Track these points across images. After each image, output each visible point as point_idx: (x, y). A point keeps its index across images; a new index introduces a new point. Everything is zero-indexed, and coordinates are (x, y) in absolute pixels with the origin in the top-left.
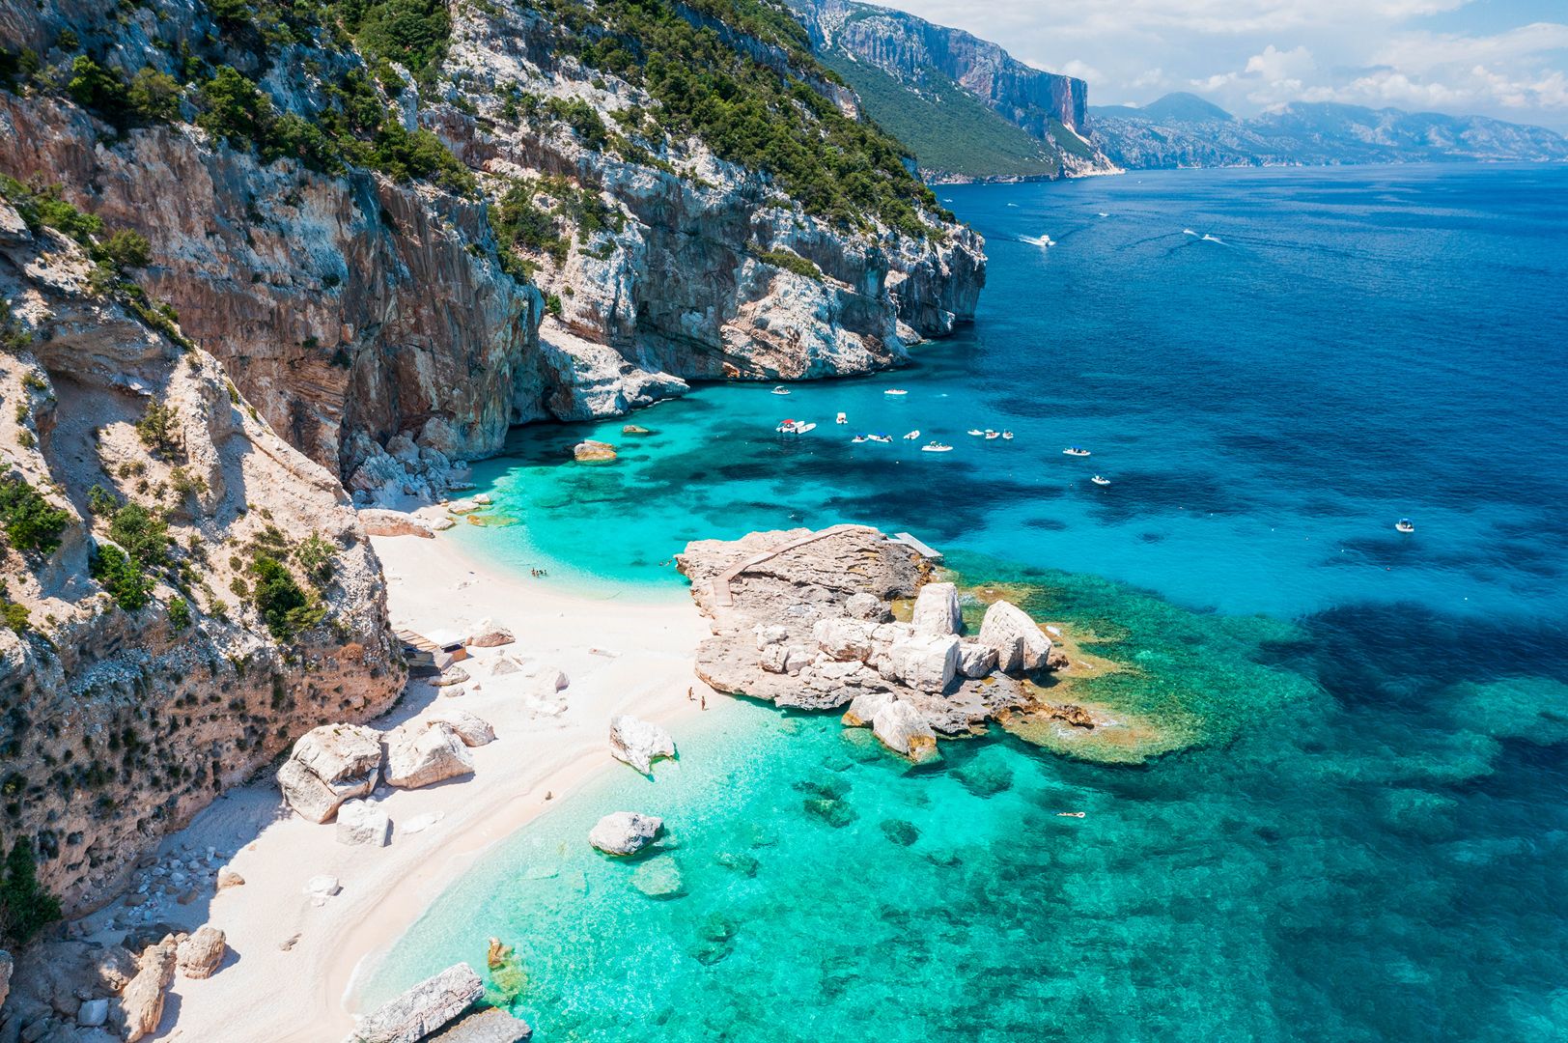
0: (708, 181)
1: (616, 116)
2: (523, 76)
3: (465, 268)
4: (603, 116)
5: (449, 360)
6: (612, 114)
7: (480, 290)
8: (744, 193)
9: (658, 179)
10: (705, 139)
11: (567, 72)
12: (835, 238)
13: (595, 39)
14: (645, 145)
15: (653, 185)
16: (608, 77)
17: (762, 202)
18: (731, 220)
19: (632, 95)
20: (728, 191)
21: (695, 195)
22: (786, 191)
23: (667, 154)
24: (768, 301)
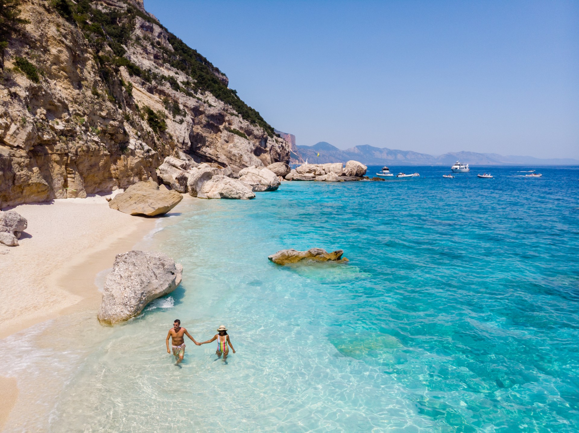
0: (212, 104)
1: (183, 83)
4: (178, 82)
6: (181, 82)
8: (224, 110)
9: (197, 102)
10: (211, 92)
11: (167, 68)
12: (252, 127)
13: (175, 60)
14: (192, 92)
15: (195, 104)
16: (179, 71)
17: (229, 113)
18: (219, 118)
19: (187, 78)
20: (219, 108)
21: (208, 108)
22: (236, 111)
23: (199, 96)
24: (232, 145)
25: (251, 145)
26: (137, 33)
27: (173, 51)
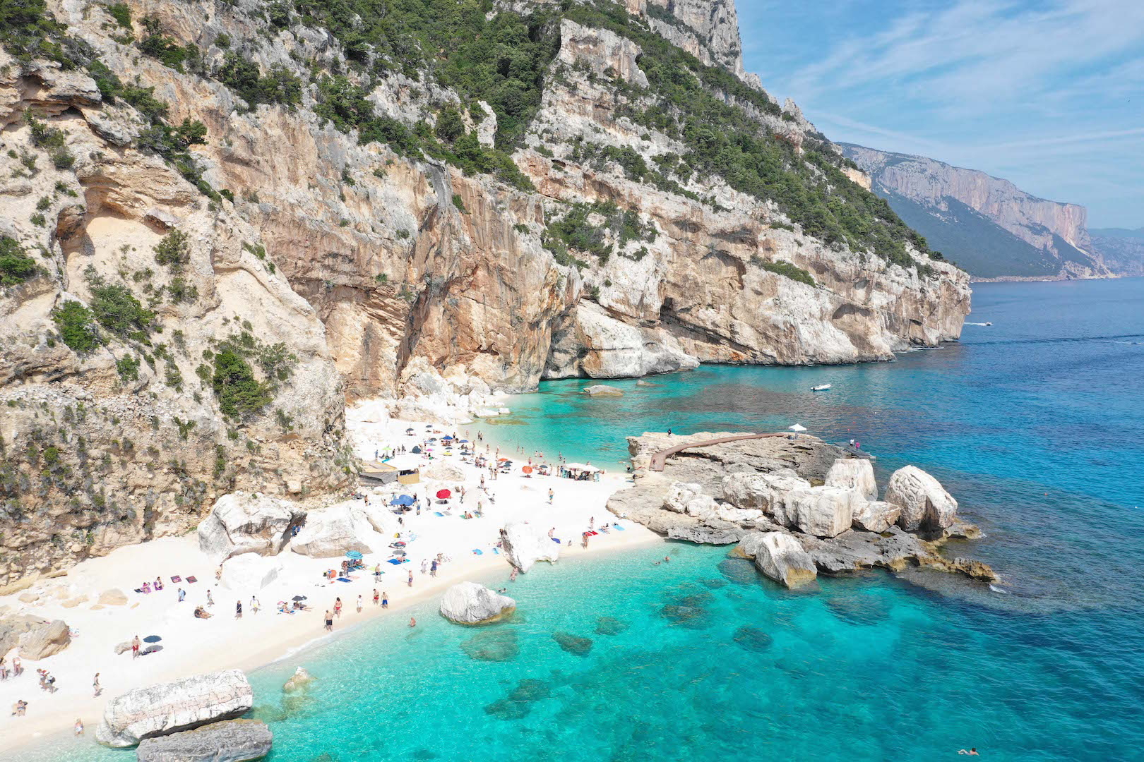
2: (588, 130)
3: (513, 240)
5: (495, 311)
6: (654, 159)
7: (523, 257)
8: (753, 215)
9: (685, 203)
11: (622, 128)
13: (645, 105)
14: (676, 179)
15: (681, 207)
16: (655, 133)
17: (768, 224)
18: (742, 237)
19: (670, 145)
20: (740, 214)
21: (713, 216)
23: (691, 186)
24: (770, 301)
25: (825, 299)
26: (563, 57)
27: (646, 84)
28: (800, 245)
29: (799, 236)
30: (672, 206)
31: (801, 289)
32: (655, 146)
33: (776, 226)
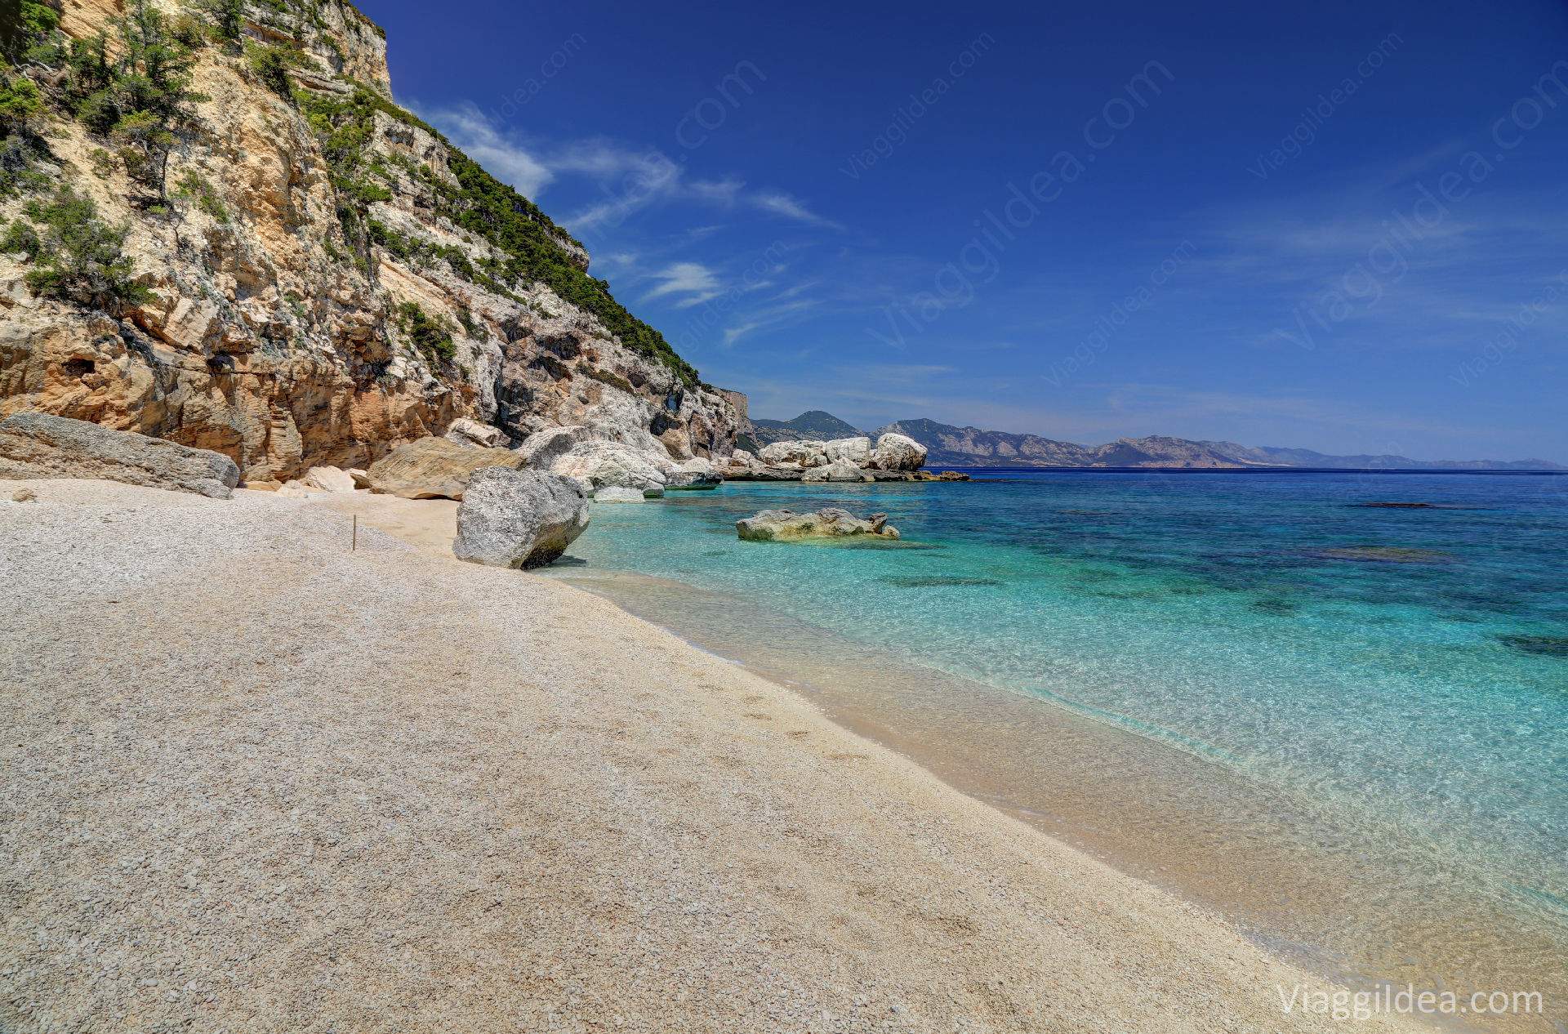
0: (550, 312)
1: (481, 262)
2: (409, 225)
4: (470, 259)
6: (478, 261)
8: (578, 324)
9: (513, 307)
10: (549, 282)
11: (442, 228)
12: (645, 366)
13: (462, 209)
14: (502, 283)
15: (510, 311)
16: (474, 236)
17: (591, 334)
18: (568, 345)
19: (490, 251)
20: (566, 322)
21: (541, 322)
22: (608, 329)
23: (518, 292)
24: (595, 408)
25: (644, 408)
26: (378, 148)
27: (459, 188)
28: (620, 356)
29: (619, 348)
30: (501, 309)
31: (623, 398)
32: (477, 251)
33: (599, 336)
